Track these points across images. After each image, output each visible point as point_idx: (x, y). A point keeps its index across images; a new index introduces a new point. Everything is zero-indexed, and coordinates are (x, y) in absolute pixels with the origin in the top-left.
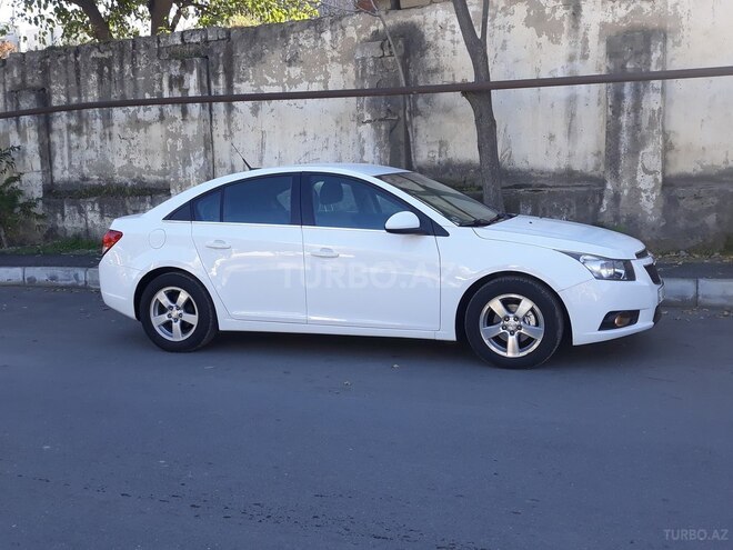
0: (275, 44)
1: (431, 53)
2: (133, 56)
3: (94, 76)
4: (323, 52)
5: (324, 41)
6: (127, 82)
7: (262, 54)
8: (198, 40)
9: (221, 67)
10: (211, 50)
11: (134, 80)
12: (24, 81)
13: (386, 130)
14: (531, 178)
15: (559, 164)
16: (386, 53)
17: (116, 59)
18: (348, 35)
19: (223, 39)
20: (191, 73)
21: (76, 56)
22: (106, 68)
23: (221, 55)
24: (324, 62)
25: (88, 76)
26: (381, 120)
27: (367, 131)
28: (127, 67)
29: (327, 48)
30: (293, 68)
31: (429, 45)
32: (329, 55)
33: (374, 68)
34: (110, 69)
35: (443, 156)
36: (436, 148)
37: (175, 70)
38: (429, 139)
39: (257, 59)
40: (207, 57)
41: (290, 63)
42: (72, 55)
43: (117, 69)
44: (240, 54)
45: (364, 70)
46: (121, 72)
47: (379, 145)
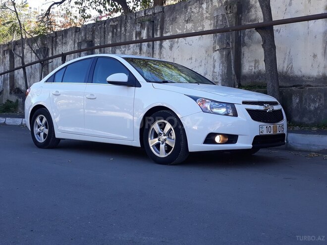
0: (181, 13)
1: (253, 10)
2: (126, 23)
3: (110, 34)
4: (202, 14)
5: (203, 9)
6: (122, 36)
7: (176, 18)
8: (151, 13)
9: (159, 26)
10: (156, 18)
11: (125, 35)
12: (85, 38)
13: (226, 55)
14: (303, 81)
15: (318, 72)
16: (228, 12)
17: (119, 25)
18: (214, 4)
19: (161, 12)
20: (144, 30)
21: (105, 25)
22: (115, 30)
23: (160, 20)
24: (202, 20)
25: (108, 34)
26: (224, 49)
27: (217, 55)
28: (123, 29)
29: (204, 12)
30: (188, 24)
31: (252, 6)
32: (205, 16)
33: (222, 21)
34: (116, 30)
35: (257, 68)
36: (253, 64)
37: (138, 29)
38: (250, 59)
39: (174, 20)
40: (153, 22)
41: (187, 22)
42: (103, 24)
43: (119, 30)
44: (167, 19)
45: (217, 22)
46: (121, 31)
47: (222, 63)
